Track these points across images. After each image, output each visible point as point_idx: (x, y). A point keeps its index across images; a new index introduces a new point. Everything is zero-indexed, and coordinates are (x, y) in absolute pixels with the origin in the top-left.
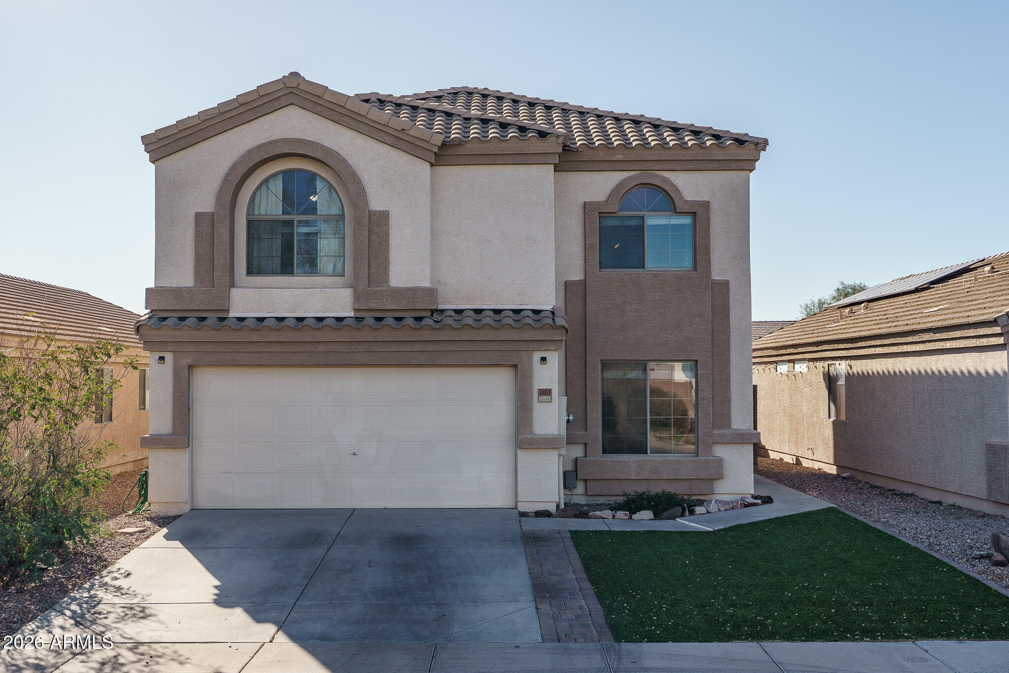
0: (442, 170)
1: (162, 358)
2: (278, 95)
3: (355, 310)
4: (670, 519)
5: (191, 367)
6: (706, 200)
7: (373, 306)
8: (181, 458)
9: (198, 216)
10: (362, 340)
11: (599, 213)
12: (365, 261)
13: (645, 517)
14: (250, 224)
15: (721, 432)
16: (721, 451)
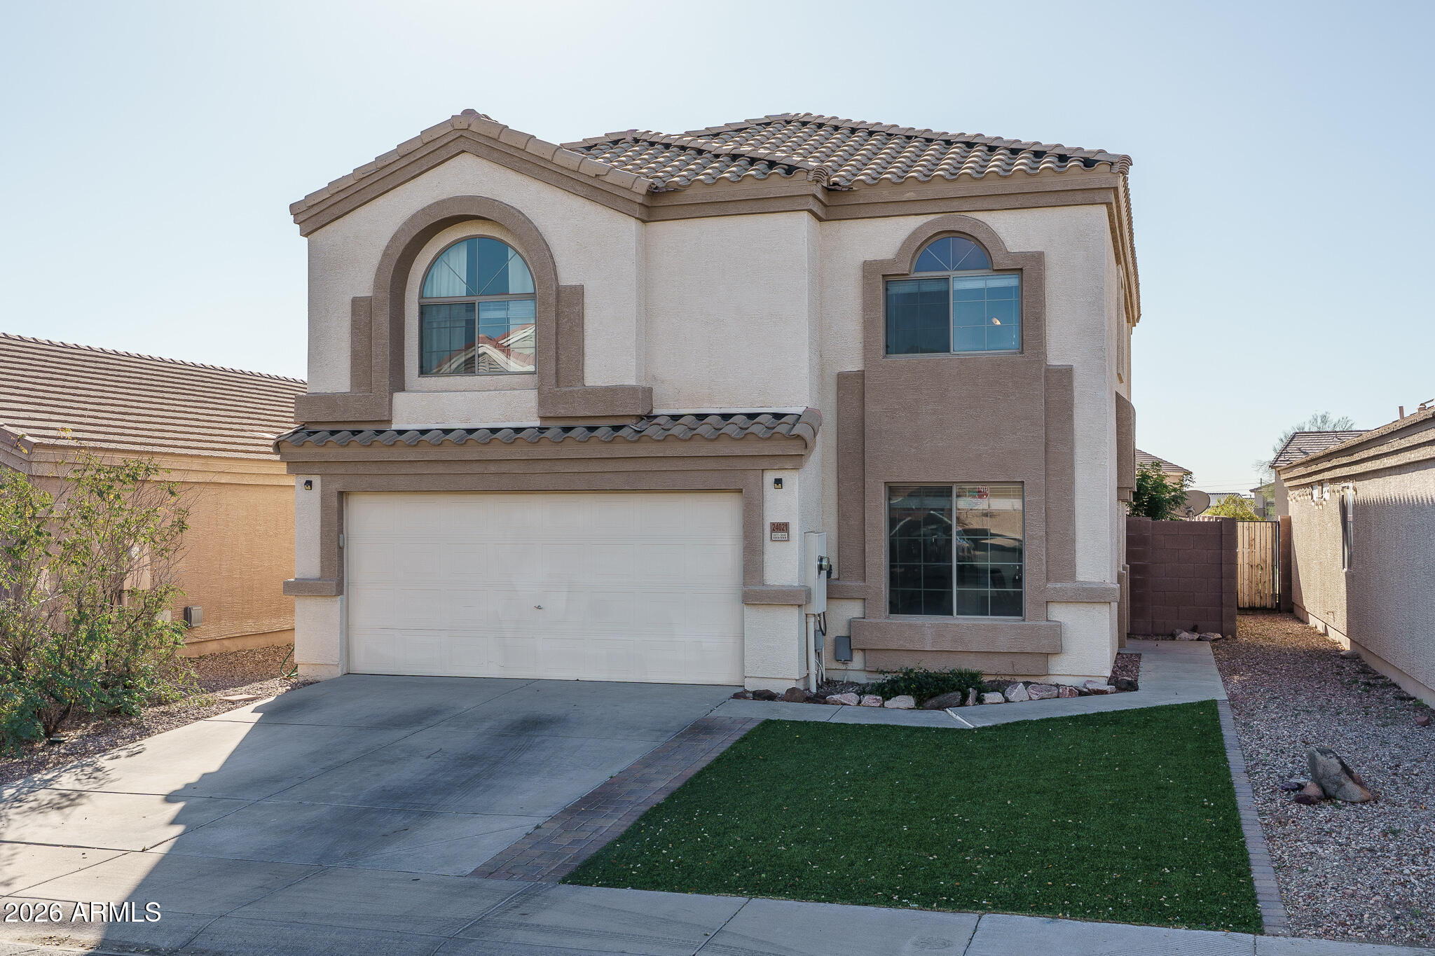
0: (658, 228)
1: (309, 483)
2: (446, 141)
3: (542, 418)
4: (939, 710)
5: (342, 495)
6: (1039, 250)
7: (562, 412)
8: (331, 608)
9: (355, 301)
10: (541, 458)
11: (883, 276)
12: (552, 353)
13: (902, 705)
14: (423, 310)
15: (1058, 585)
16: (1060, 613)
